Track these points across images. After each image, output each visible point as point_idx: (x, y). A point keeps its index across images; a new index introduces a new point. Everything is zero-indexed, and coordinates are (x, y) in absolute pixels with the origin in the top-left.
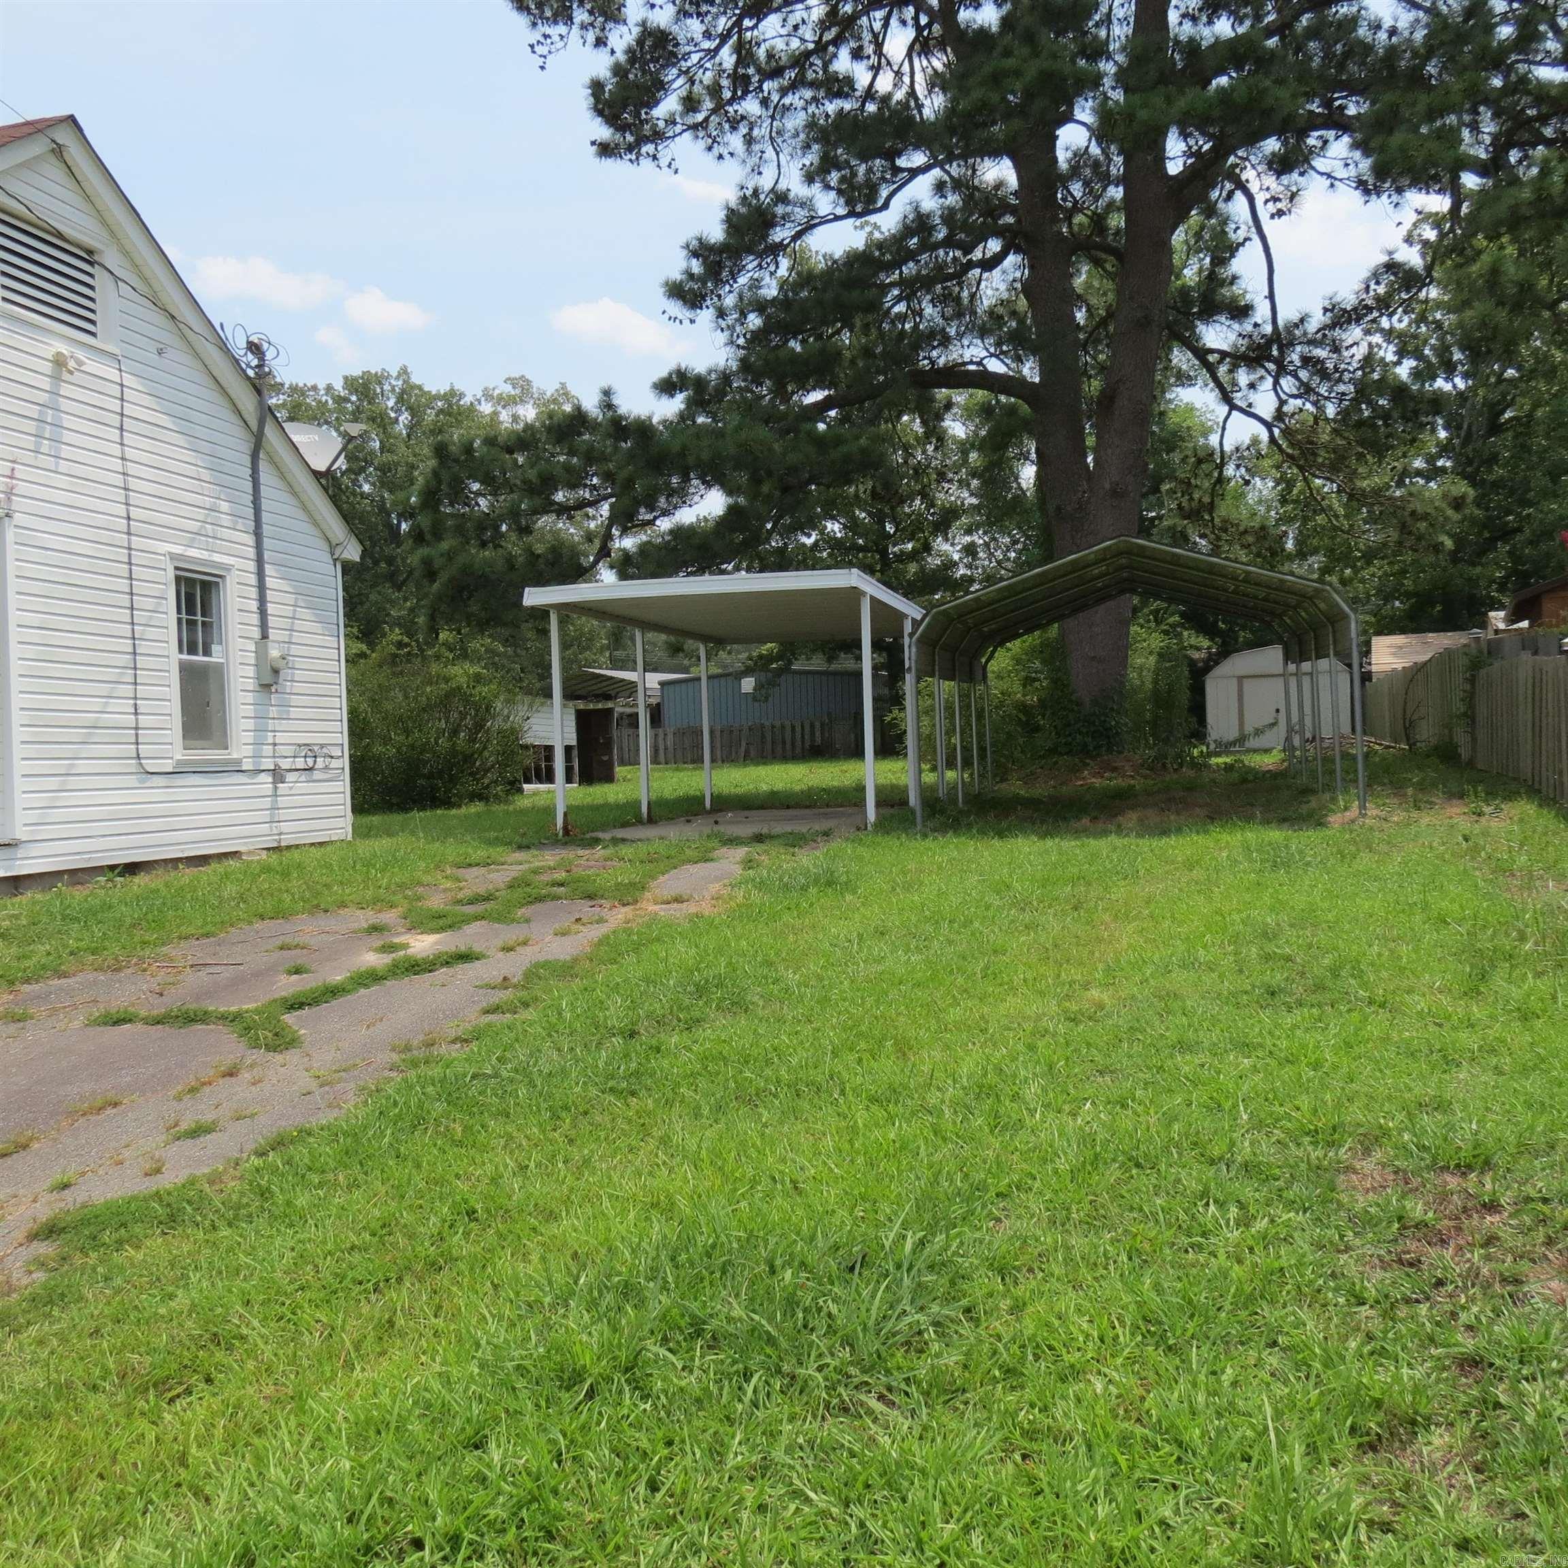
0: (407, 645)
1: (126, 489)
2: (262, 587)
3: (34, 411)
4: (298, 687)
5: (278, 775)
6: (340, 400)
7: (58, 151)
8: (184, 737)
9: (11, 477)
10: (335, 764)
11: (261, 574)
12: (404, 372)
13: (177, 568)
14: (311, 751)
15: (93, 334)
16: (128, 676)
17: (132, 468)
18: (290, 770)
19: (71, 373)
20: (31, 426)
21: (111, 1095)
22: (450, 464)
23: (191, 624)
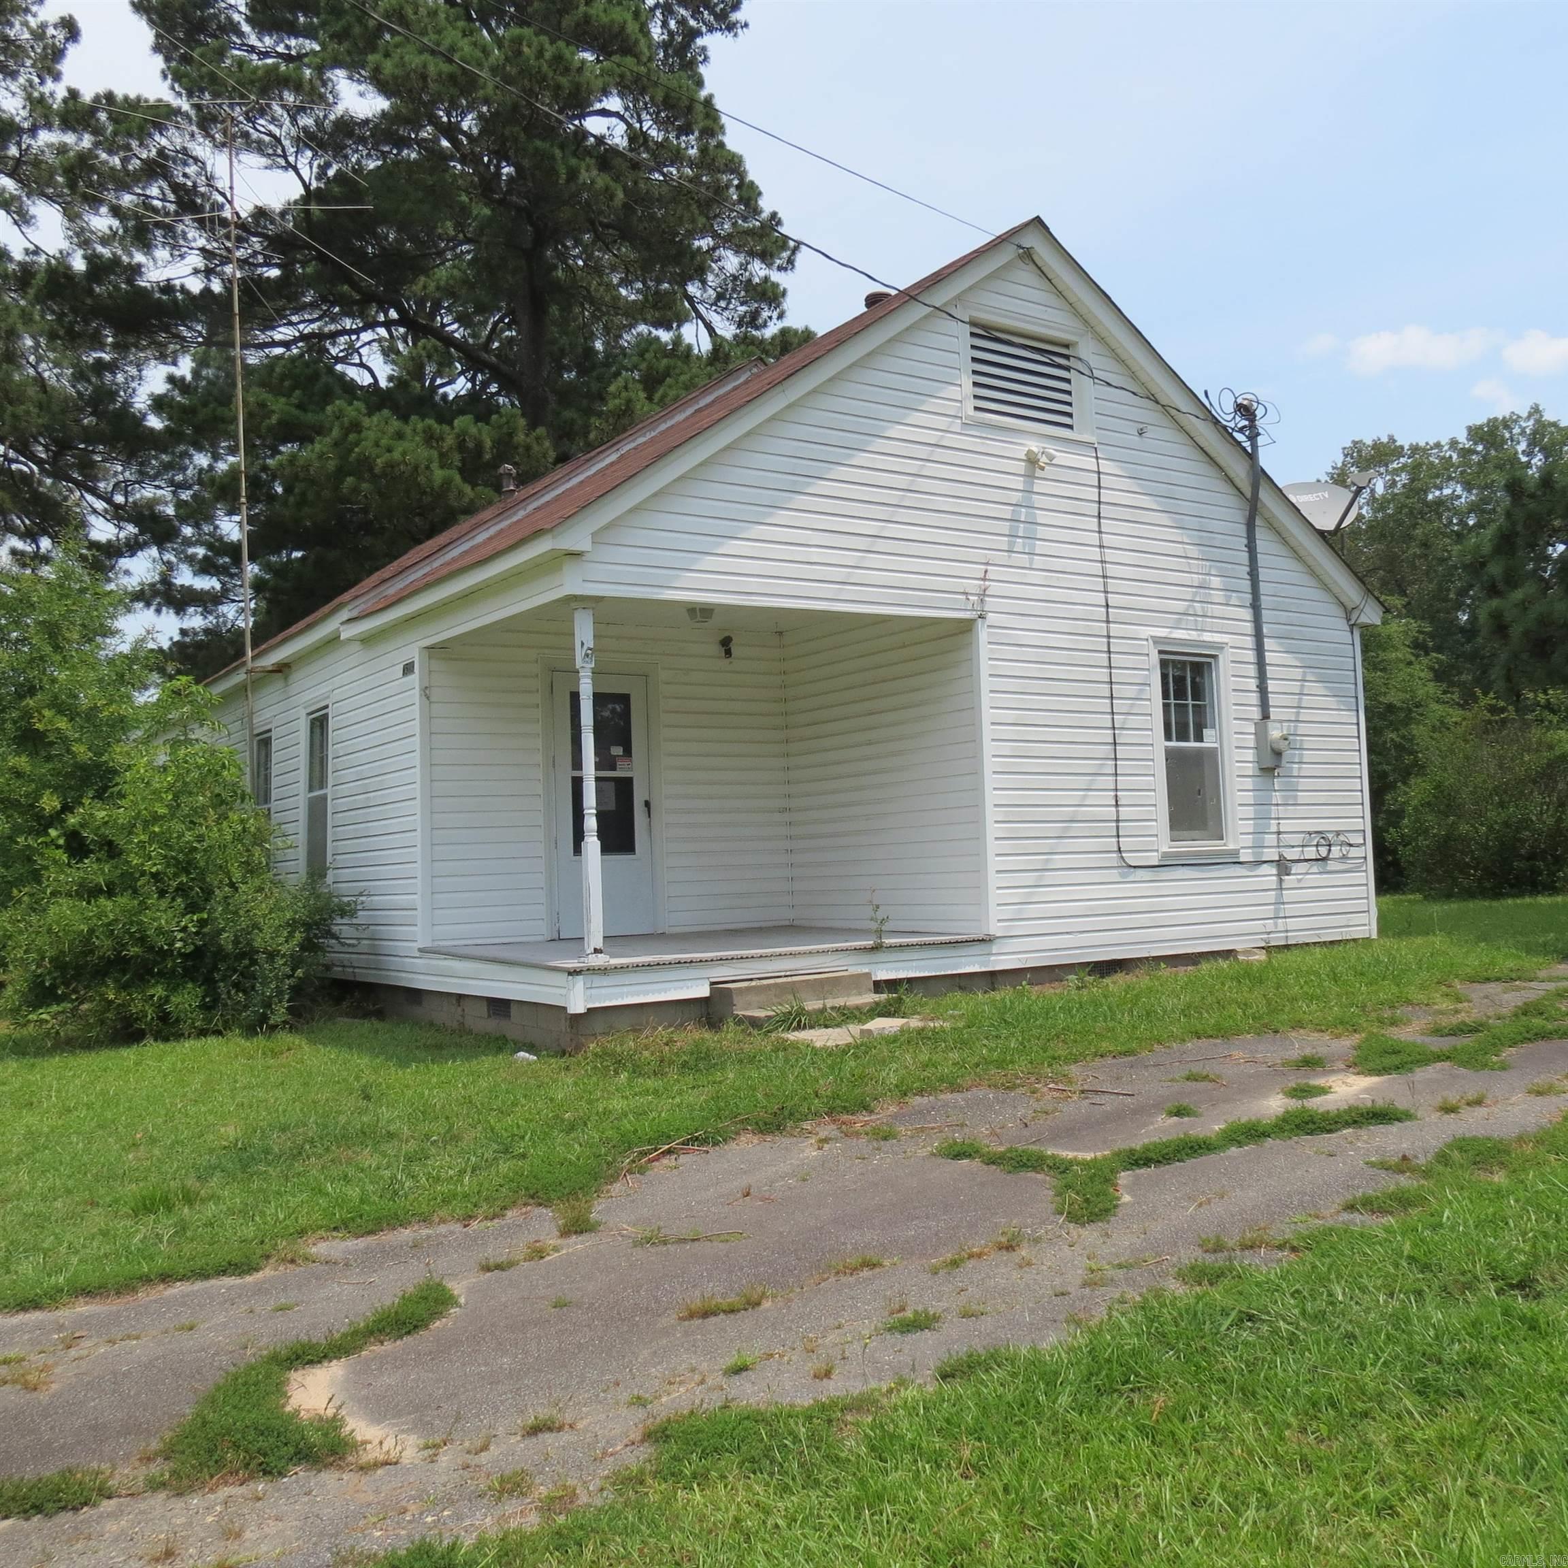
0: (1503, 710)
1: (1104, 577)
2: (1261, 664)
3: (1007, 512)
4: (1307, 769)
5: (1283, 866)
6: (1465, 453)
7: (1027, 255)
8: (1172, 828)
9: (984, 579)
10: (1354, 852)
11: (1260, 649)
12: (1536, 411)
13: (1160, 652)
14: (1324, 839)
15: (1070, 427)
16: (1109, 767)
17: (1110, 555)
18: (1299, 861)
19: (1042, 469)
20: (1004, 527)
21: (871, 1255)
22: (1526, 500)
23: (1181, 709)
